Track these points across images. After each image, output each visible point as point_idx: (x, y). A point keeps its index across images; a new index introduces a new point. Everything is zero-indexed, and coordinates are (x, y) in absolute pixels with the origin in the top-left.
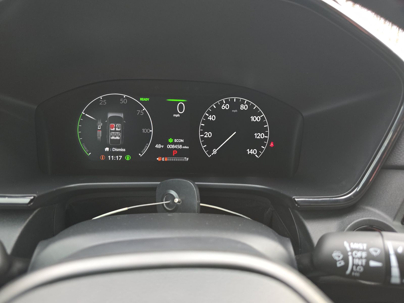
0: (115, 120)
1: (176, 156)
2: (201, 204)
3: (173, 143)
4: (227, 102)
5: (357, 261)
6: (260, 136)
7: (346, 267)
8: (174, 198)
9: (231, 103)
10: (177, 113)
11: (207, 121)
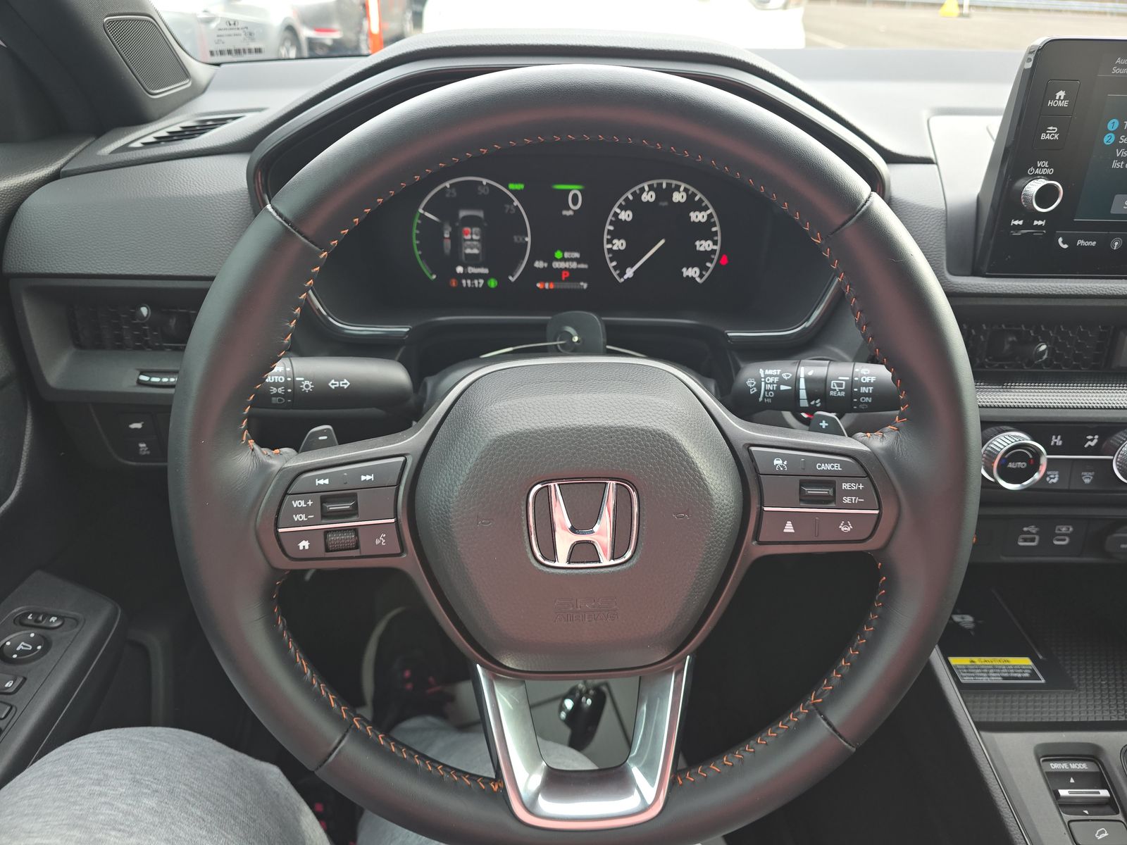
0: (471, 221)
1: (567, 280)
2: (608, 347)
3: (564, 259)
4: (651, 187)
5: (768, 387)
6: (704, 245)
7: (758, 393)
8: (572, 336)
9: (657, 189)
10: (568, 208)
11: (617, 222)
